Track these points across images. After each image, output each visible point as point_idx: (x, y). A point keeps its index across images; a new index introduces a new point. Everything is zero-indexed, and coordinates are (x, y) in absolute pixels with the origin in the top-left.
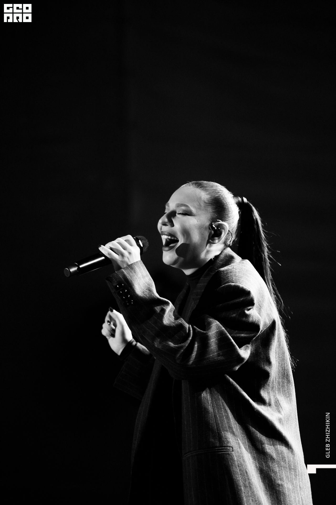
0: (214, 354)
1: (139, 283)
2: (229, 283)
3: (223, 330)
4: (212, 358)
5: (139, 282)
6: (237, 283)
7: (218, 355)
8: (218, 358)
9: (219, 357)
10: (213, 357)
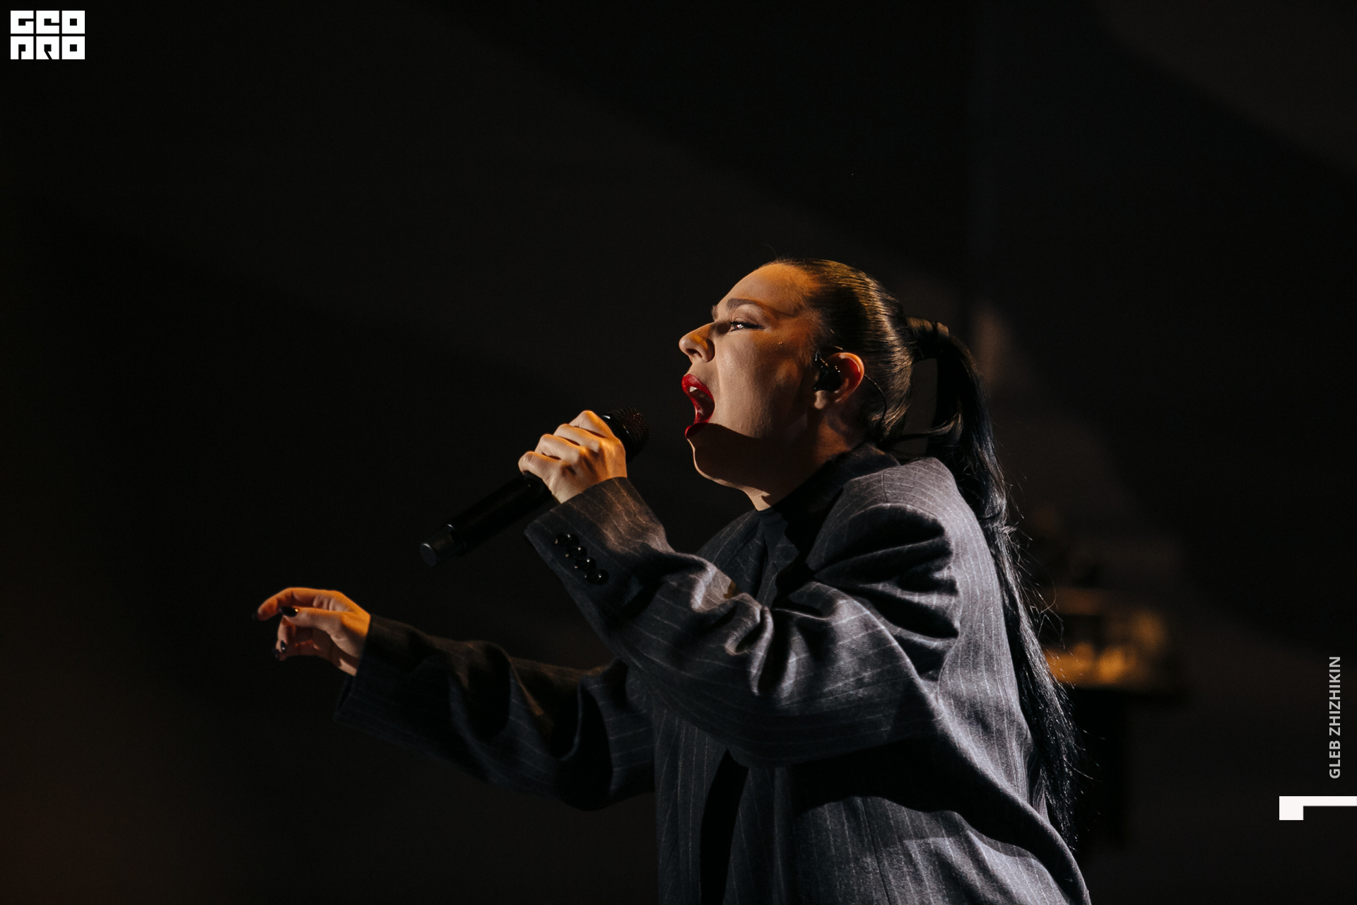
0: (847, 681)
1: (615, 526)
2: (877, 503)
3: (866, 615)
4: (843, 692)
5: (616, 523)
6: (898, 502)
7: (857, 683)
8: (857, 693)
9: (860, 688)
10: (845, 689)
